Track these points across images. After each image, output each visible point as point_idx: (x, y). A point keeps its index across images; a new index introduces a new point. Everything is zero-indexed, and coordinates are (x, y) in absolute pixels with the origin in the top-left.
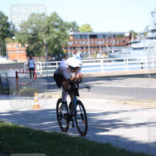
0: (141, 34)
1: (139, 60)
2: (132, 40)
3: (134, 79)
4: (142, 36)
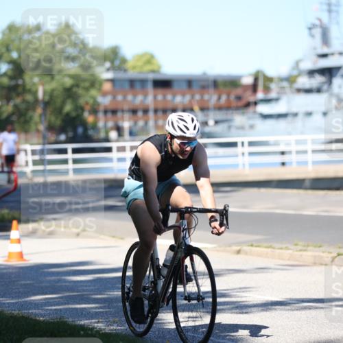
0: (281, 80)
1: (276, 144)
2: (260, 95)
3: (263, 190)
4: (285, 84)
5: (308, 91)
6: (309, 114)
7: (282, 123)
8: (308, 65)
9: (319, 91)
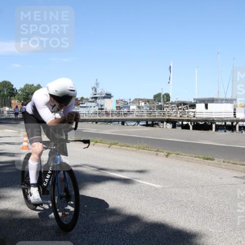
5: (91, 102)
6: (91, 107)
7: (85, 109)
8: (92, 96)
9: (93, 102)
